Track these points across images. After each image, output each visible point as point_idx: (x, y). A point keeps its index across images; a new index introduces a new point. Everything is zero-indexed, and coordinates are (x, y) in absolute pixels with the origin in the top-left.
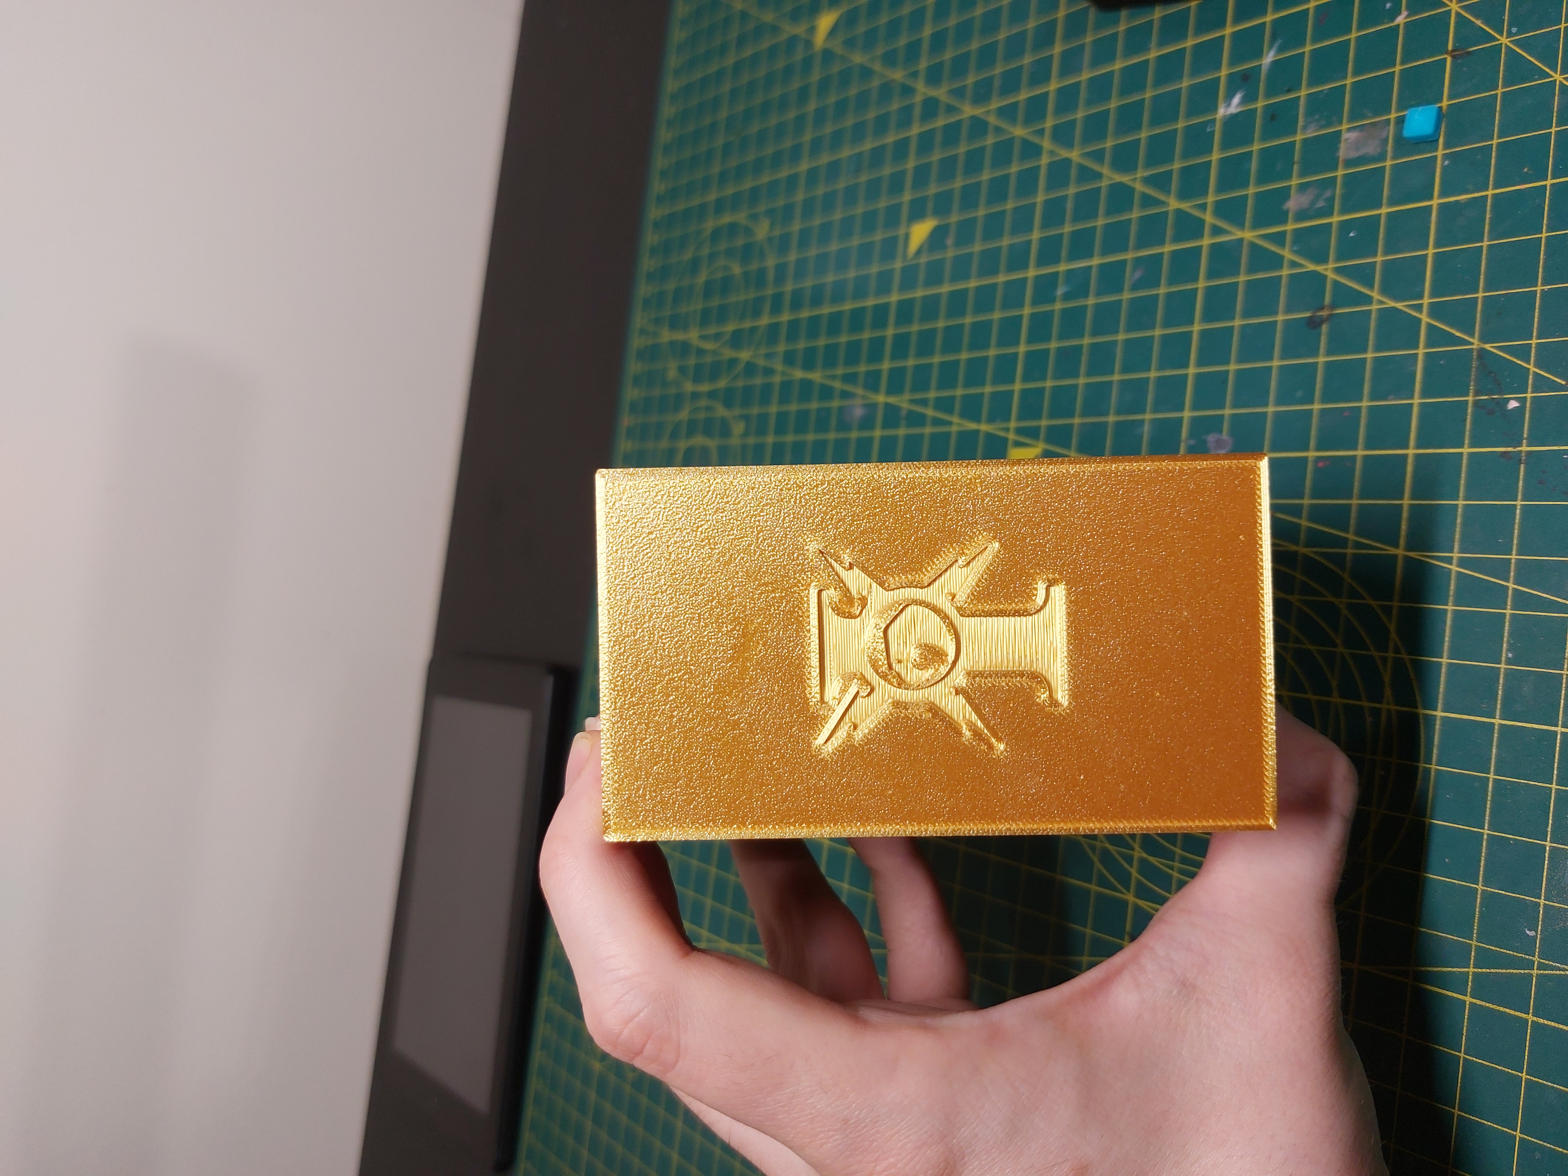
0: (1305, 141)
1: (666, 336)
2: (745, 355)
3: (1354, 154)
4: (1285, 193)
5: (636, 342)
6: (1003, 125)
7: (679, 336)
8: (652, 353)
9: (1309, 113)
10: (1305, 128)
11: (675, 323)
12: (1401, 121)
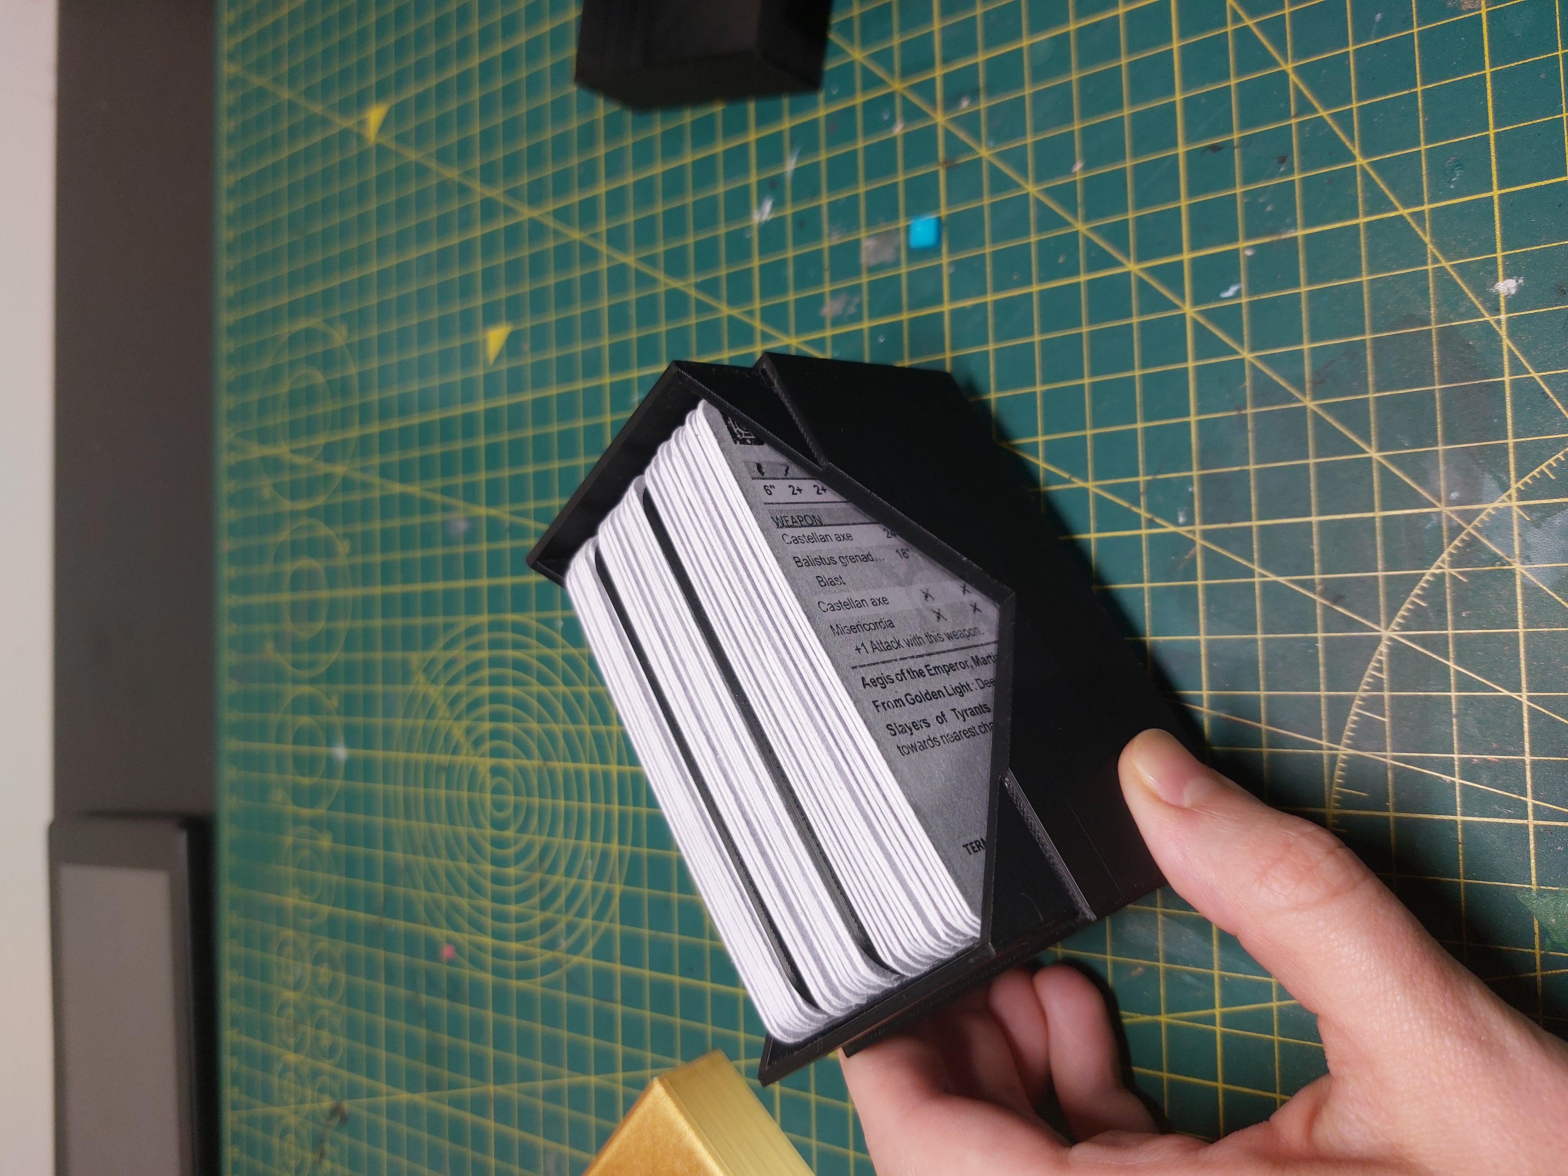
0: (832, 249)
1: (256, 451)
2: (339, 469)
3: (873, 262)
4: (819, 300)
5: (225, 459)
6: (561, 227)
7: (270, 451)
8: (242, 470)
9: (832, 219)
10: (830, 235)
11: (264, 437)
12: (908, 229)
